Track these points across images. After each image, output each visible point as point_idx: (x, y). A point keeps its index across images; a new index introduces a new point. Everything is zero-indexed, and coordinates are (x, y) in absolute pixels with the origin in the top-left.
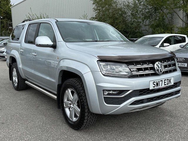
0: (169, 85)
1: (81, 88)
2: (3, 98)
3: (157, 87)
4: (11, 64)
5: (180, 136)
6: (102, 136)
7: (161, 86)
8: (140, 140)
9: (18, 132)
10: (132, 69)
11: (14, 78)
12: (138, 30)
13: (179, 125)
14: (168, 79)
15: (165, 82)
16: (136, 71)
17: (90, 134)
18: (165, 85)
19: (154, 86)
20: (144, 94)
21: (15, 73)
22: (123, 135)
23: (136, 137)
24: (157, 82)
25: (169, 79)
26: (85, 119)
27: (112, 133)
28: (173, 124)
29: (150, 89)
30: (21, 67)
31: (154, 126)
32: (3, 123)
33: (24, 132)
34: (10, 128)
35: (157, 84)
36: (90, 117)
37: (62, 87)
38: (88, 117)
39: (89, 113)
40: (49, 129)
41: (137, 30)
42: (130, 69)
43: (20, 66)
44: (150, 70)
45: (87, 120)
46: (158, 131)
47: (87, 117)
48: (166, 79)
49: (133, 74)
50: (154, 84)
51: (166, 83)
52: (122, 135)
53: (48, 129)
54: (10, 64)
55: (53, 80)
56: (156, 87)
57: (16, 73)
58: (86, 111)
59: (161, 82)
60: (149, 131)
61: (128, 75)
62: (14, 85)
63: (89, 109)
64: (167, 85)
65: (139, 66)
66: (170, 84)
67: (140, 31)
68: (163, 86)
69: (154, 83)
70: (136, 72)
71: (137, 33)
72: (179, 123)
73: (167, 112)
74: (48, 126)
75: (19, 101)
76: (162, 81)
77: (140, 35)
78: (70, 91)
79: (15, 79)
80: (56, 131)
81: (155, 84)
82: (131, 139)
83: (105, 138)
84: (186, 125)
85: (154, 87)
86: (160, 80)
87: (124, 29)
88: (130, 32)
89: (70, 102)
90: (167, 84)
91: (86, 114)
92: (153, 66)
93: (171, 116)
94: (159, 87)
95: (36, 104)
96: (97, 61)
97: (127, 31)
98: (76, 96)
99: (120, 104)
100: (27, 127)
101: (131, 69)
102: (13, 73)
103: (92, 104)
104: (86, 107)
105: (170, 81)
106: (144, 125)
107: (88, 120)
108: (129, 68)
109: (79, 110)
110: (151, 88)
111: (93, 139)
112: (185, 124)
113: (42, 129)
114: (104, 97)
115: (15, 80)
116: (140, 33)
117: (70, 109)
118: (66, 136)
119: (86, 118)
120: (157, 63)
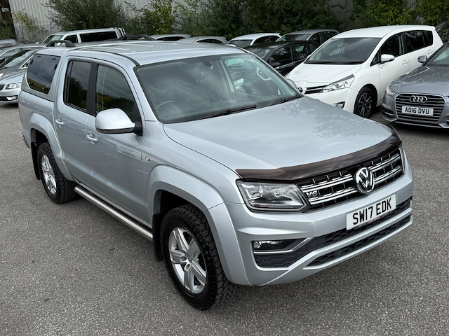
0: (387, 211)
1: (205, 233)
2: (31, 229)
3: (362, 222)
4: (36, 144)
5: (409, 313)
6: (254, 322)
7: (369, 219)
8: (329, 327)
9: (83, 322)
10: (309, 192)
11: (46, 177)
12: (321, 5)
13: (409, 284)
14: (385, 202)
15: (378, 209)
16: (318, 195)
17: (229, 318)
18: (377, 214)
19: (356, 221)
20: (335, 240)
21: (46, 165)
22: (296, 318)
23: (321, 320)
24: (362, 212)
25: (386, 200)
26: (218, 293)
27: (272, 314)
28: (397, 281)
29: (348, 228)
30: (61, 157)
31: (357, 289)
32: (46, 300)
33: (95, 321)
34: (64, 311)
35: (362, 217)
36: (227, 288)
37: (164, 222)
38: (224, 289)
39: (224, 282)
40: (144, 309)
41: (318, 7)
42: (305, 193)
43: (60, 155)
44: (347, 188)
45: (221, 295)
46: (365, 303)
47: (222, 289)
48: (381, 202)
49: (312, 204)
50: (354, 218)
51: (380, 211)
52: (294, 318)
53: (141, 309)
54: (32, 144)
55: (142, 203)
56: (359, 223)
57: (51, 167)
58: (219, 278)
59: (369, 211)
60: (347, 303)
61: (300, 206)
62: (49, 191)
63: (224, 275)
64: (382, 214)
65: (324, 185)
66: (390, 210)
67: (326, 7)
68: (375, 216)
69: (355, 216)
70: (316, 199)
71: (317, 14)
72: (408, 278)
73: (385, 250)
74: (141, 301)
75: (68, 236)
76: (372, 207)
77: (326, 18)
78: (181, 232)
79: (49, 178)
80: (159, 315)
81: (358, 216)
82: (312, 326)
83: (260, 327)
84: (422, 284)
85: (354, 224)
86: (367, 208)
87: (287, 5)
88: (302, 12)
89: (183, 255)
90: (383, 211)
91: (219, 285)
92: (352, 179)
93: (394, 261)
94: (365, 221)
95: (105, 242)
96: (237, 180)
97: (294, 10)
98: (195, 244)
99: (287, 265)
100: (98, 308)
101: (307, 194)
102: (43, 164)
103: (230, 267)
104: (218, 271)
105: (388, 204)
106: (337, 289)
107: (223, 295)
108: (304, 191)
109: (204, 274)
110: (350, 226)
111: (236, 332)
112: (421, 280)
113: (130, 312)
114: (255, 255)
115: (50, 182)
116: (325, 13)
117: (185, 268)
118: (182, 327)
119: (220, 291)
120: (361, 171)
